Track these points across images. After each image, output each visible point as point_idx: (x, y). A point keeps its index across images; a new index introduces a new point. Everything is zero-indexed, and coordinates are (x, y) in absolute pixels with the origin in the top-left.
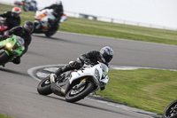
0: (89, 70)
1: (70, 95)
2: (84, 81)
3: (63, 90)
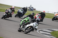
0: (32, 24)
1: (26, 32)
2: (30, 27)
3: (24, 30)
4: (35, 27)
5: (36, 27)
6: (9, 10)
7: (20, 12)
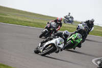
2: (50, 46)
3: (41, 51)
4: (59, 44)
5: (59, 46)
6: (53, 23)
7: (81, 28)
